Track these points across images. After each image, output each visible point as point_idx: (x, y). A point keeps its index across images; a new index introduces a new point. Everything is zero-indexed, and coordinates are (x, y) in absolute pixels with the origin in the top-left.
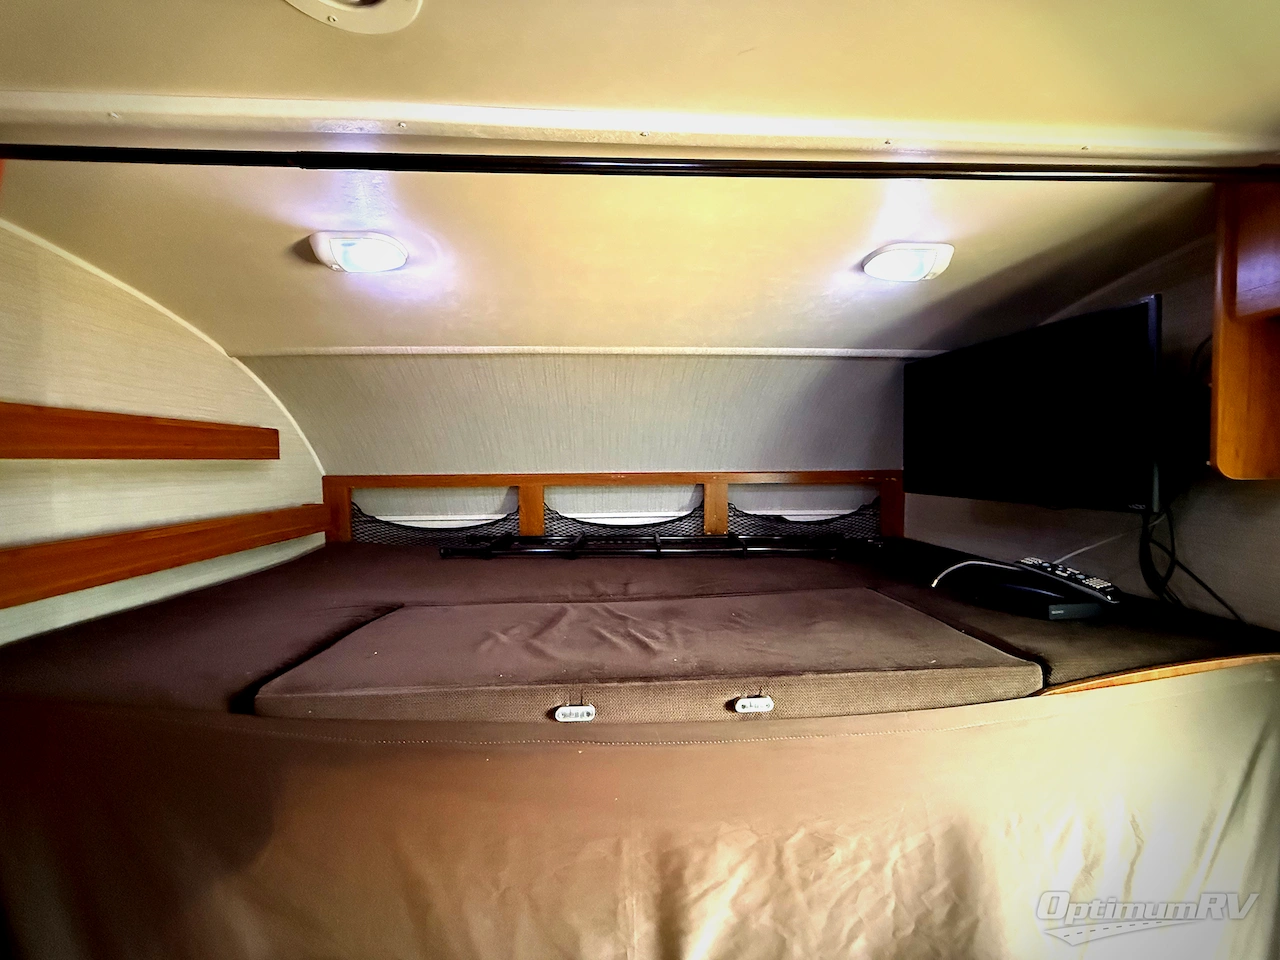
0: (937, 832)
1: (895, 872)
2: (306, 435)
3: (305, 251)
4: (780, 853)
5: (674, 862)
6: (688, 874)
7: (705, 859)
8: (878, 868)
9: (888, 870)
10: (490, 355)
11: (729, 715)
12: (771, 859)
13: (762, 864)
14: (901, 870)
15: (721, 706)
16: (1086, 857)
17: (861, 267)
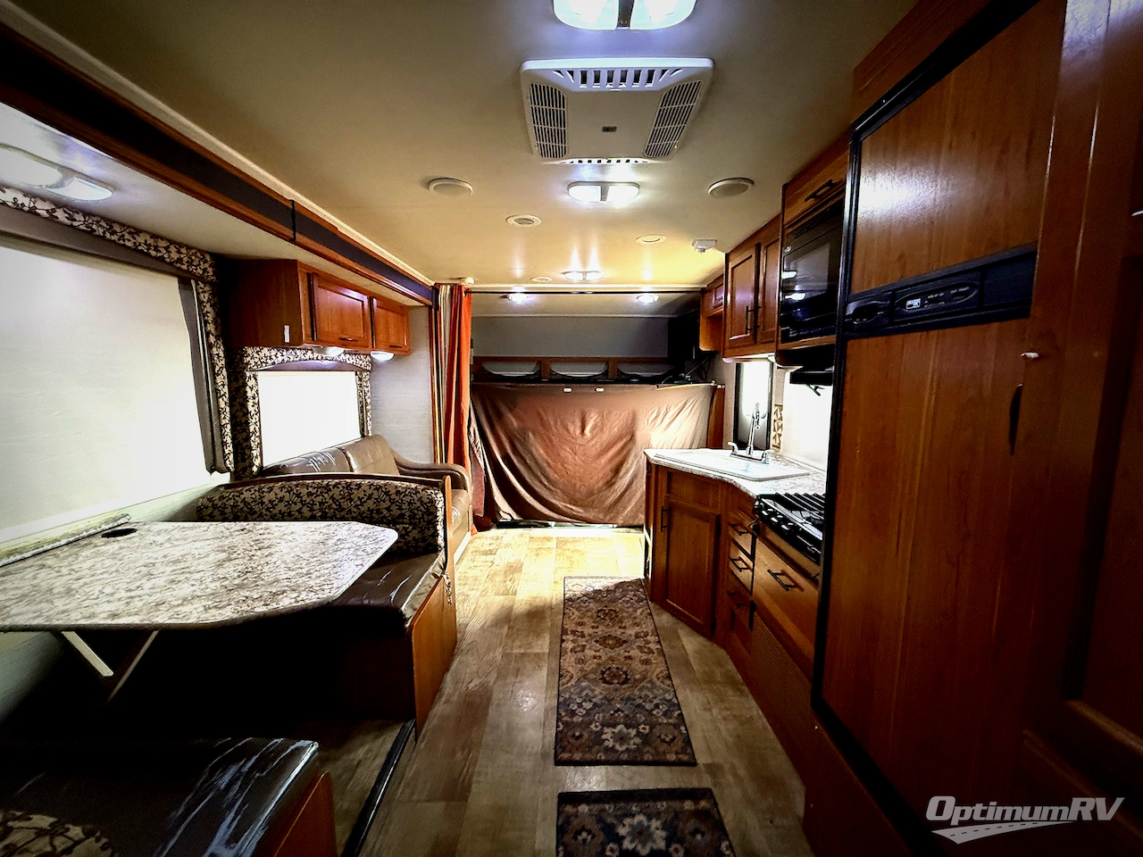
0: (631, 411)
4: (603, 413)
5: (584, 413)
6: (586, 416)
7: (590, 413)
8: (620, 417)
9: (622, 417)
11: (593, 392)
13: (599, 414)
14: (624, 417)
15: (592, 390)
16: (657, 415)
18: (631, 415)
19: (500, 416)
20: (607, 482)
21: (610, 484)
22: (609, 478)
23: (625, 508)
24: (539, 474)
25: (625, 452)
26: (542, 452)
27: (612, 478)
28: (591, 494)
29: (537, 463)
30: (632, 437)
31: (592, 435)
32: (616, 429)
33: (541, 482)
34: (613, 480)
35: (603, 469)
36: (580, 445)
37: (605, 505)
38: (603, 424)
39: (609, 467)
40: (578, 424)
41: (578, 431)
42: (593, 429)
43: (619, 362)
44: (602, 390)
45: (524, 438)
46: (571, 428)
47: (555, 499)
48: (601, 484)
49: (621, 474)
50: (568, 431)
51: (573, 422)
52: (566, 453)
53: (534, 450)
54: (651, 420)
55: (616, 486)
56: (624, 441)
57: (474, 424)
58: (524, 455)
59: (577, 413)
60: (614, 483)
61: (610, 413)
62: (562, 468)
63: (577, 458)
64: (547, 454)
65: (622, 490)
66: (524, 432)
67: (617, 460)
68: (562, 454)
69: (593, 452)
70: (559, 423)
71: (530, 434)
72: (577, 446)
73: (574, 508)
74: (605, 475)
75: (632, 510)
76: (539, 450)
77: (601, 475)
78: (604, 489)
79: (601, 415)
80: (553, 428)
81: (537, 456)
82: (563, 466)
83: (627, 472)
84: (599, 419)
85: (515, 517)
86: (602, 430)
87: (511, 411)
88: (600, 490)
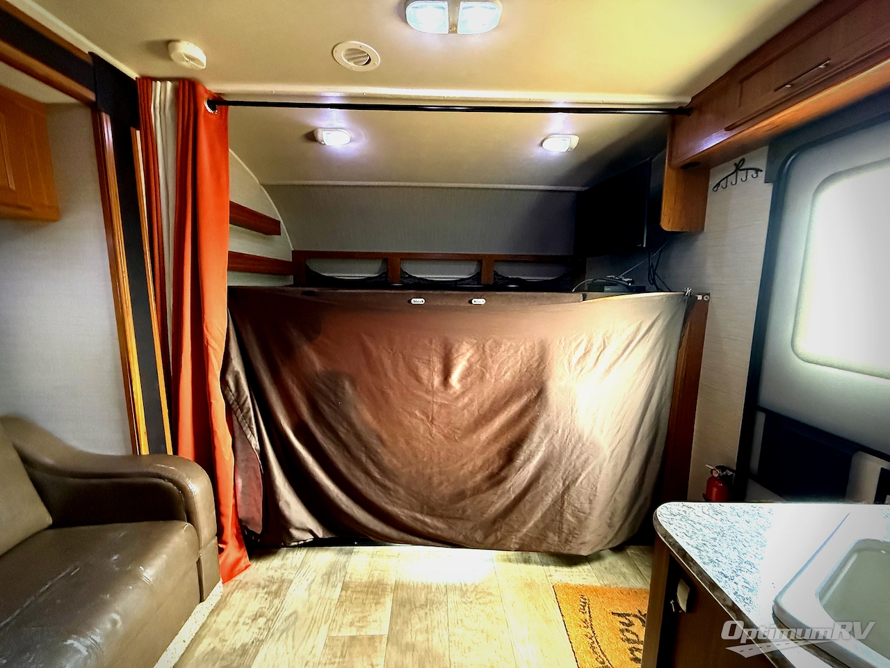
0: (536, 342)
1: (522, 353)
2: (287, 228)
3: (311, 137)
4: (484, 346)
5: (449, 346)
6: (453, 351)
7: (459, 346)
8: (516, 352)
9: (519, 353)
10: (378, 186)
11: (469, 305)
12: (480, 349)
13: (478, 348)
14: (523, 352)
15: (467, 301)
16: (585, 350)
17: (541, 144)
18: (537, 350)
19: (289, 352)
20: (491, 476)
21: (496, 479)
22: (495, 466)
23: (524, 523)
24: (364, 459)
25: (527, 420)
26: (368, 417)
27: (502, 468)
28: (461, 496)
29: (358, 436)
30: (541, 394)
31: (463, 387)
32: (508, 376)
33: (368, 473)
34: (503, 474)
35: (482, 453)
36: (441, 405)
37: (486, 516)
38: (484, 366)
39: (495, 448)
40: (438, 366)
41: (437, 380)
42: (464, 377)
43: (496, 261)
44: (481, 301)
45: (336, 395)
46: (424, 374)
47: (394, 504)
48: (479, 477)
49: (518, 462)
50: (418, 379)
51: (429, 363)
52: (416, 422)
53: (353, 415)
54: (575, 360)
55: (508, 485)
56: (524, 399)
57: (237, 364)
58: (334, 423)
59: (437, 347)
60: (504, 479)
61: (498, 344)
62: (404, 447)
63: (434, 431)
64: (379, 421)
65: (518, 491)
66: (334, 379)
67: (510, 436)
68: (406, 422)
69: (466, 417)
70: (401, 363)
71: (347, 385)
72: (436, 407)
73: (428, 520)
74: (487, 462)
75: (536, 526)
76: (363, 415)
77: (479, 462)
78: (484, 488)
79: (481, 350)
80: (391, 375)
81: (359, 426)
82: (408, 443)
83: (528, 460)
84: (477, 357)
85: (320, 534)
86: (482, 378)
87: (310, 339)
88: (477, 491)
